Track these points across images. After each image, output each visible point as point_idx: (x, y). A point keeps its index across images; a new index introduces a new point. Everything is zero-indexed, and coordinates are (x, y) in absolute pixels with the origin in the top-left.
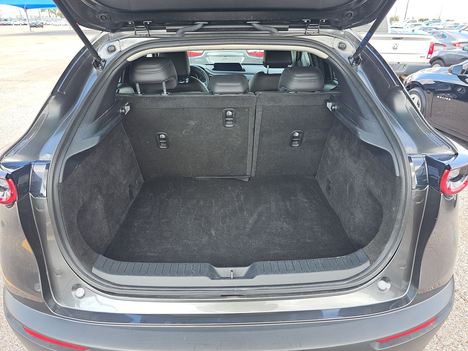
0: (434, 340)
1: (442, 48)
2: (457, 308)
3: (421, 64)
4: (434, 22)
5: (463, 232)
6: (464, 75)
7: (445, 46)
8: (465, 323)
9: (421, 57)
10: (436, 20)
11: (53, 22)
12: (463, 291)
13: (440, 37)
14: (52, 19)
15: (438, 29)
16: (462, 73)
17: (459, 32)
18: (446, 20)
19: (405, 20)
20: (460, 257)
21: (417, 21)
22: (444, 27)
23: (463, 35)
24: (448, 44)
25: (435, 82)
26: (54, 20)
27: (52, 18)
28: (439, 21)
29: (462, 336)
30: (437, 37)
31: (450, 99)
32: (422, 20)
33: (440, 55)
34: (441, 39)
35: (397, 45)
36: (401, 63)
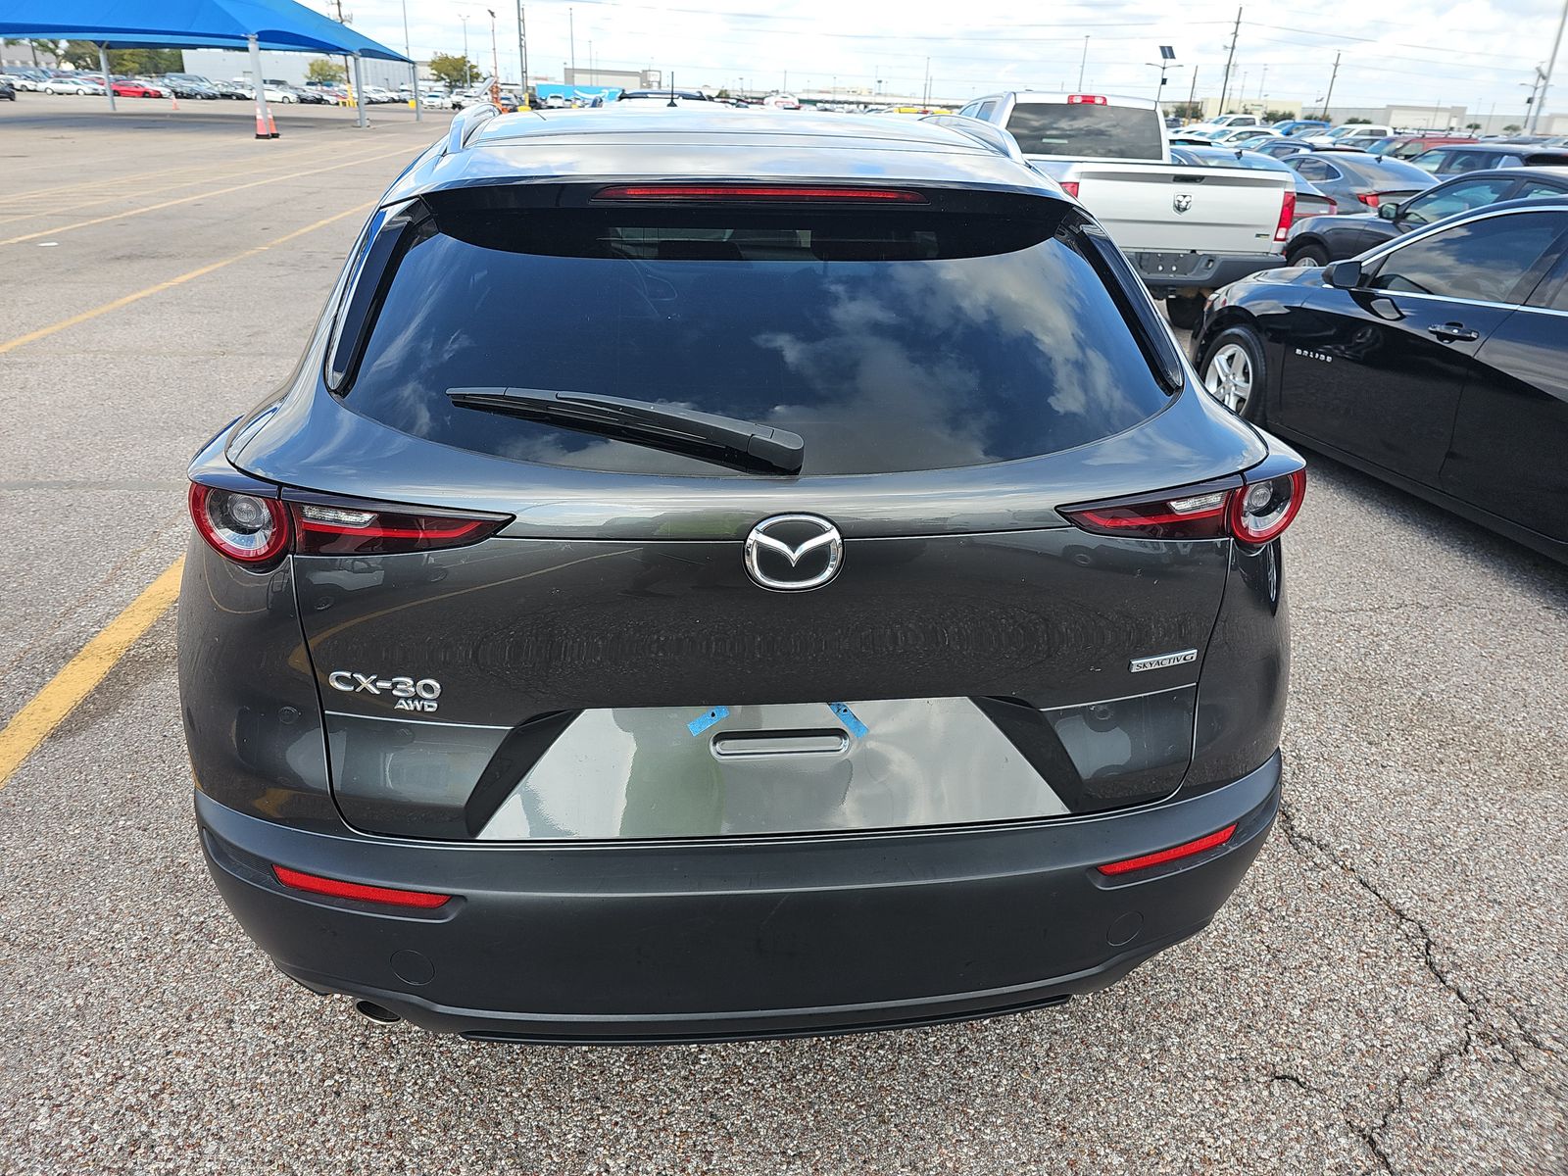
0: (1262, 957)
1: (1323, 210)
2: (1322, 886)
3: (1257, 258)
4: (1308, 126)
5: (1351, 712)
6: (1365, 289)
7: (1333, 203)
8: (1340, 918)
9: (1258, 236)
10: (1315, 119)
11: (49, 84)
12: (1341, 848)
13: (1319, 174)
14: (43, 72)
15: (1317, 150)
16: (1360, 284)
17: (1376, 162)
18: (1346, 121)
19: (1222, 115)
20: (1338, 771)
21: (1258, 123)
22: (1334, 144)
23: (1388, 169)
24: (1343, 196)
25: (1288, 311)
26: (51, 74)
27: (43, 66)
28: (1323, 122)
29: (1331, 947)
30: (1310, 175)
31: (1329, 359)
32: (1271, 118)
33: (1315, 231)
34: (1323, 181)
35: (1187, 199)
36: (1200, 253)
